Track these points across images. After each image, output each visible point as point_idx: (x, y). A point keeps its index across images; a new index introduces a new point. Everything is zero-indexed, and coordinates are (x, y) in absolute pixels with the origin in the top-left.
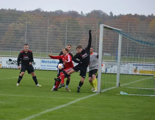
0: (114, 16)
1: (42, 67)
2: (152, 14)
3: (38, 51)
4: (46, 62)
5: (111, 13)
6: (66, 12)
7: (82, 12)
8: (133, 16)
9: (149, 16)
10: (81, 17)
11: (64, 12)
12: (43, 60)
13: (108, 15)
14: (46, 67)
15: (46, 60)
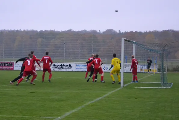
0: (121, 33)
1: (77, 69)
2: (147, 31)
3: (71, 58)
4: (79, 66)
5: (119, 31)
6: (89, 31)
7: (100, 31)
8: (134, 32)
9: (145, 32)
10: (99, 34)
11: (88, 31)
12: (77, 64)
13: (117, 32)
14: (80, 69)
15: (79, 64)
